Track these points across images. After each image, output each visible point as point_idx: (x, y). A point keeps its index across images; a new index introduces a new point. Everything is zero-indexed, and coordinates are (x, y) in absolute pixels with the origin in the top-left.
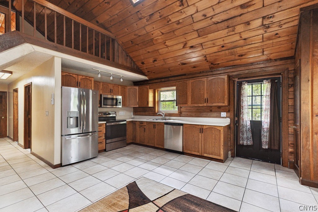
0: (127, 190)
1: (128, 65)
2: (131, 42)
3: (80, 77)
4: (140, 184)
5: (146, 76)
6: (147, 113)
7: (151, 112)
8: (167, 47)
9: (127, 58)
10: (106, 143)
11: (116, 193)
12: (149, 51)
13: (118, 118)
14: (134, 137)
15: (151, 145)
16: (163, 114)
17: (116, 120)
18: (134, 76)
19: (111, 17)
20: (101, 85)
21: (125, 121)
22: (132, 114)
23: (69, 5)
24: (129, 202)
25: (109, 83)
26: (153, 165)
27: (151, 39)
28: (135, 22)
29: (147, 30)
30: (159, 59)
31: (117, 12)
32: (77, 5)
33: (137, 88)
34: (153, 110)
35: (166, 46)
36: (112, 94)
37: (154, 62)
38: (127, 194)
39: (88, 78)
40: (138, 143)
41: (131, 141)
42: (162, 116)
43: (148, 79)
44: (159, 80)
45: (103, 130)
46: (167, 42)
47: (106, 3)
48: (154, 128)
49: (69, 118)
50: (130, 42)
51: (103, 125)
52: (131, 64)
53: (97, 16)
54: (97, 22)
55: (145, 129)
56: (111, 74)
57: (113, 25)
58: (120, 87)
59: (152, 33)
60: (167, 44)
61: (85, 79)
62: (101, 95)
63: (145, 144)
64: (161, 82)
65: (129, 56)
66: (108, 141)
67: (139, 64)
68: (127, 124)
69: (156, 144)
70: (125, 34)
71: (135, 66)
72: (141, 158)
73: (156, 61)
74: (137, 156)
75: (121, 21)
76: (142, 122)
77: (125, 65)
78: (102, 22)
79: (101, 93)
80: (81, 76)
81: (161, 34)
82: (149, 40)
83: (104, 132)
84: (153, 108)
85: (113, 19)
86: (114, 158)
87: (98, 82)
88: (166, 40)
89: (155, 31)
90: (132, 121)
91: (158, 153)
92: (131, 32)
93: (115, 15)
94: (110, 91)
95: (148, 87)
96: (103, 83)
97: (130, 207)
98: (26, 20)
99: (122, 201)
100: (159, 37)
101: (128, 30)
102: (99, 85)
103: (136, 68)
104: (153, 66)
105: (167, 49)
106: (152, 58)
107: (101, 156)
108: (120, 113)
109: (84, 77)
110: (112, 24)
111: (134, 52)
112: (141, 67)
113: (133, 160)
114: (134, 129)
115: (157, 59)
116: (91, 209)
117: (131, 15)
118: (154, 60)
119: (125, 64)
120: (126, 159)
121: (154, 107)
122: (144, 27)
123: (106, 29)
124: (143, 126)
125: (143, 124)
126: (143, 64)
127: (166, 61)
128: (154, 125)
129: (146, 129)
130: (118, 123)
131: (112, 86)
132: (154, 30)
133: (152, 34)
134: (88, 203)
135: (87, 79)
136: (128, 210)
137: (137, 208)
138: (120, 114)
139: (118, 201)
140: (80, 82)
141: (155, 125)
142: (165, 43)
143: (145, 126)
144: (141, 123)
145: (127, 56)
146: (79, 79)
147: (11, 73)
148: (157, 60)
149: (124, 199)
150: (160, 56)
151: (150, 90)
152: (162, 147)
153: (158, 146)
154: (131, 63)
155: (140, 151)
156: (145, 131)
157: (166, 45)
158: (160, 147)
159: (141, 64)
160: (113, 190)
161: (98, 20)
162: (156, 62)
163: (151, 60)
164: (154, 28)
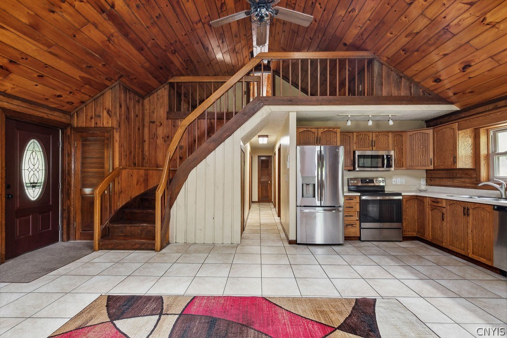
0: (354, 304)
1: (403, 93)
2: (403, 50)
3: (321, 131)
4: (382, 307)
5: (452, 103)
6: (456, 182)
7: (467, 180)
8: (493, 25)
9: (401, 82)
10: (361, 228)
11: (335, 300)
12: (446, 53)
13: (388, 190)
14: (422, 227)
15: (459, 251)
16: (500, 184)
17: (385, 192)
18: (419, 109)
19: (361, 28)
20: (355, 136)
21: (400, 194)
22: (423, 182)
23: (310, 41)
24: (345, 321)
25: (369, 132)
26: (438, 289)
27: (444, 29)
28: (402, 15)
29: (430, 17)
30: (477, 61)
31: (368, 15)
32: (318, 36)
33: (430, 131)
34: (475, 175)
35: (488, 27)
36: (374, 148)
37: (464, 72)
38: (350, 309)
39: (331, 129)
40: (430, 240)
41: (415, 234)
42: (496, 189)
43: (458, 109)
44: (491, 106)
45: (356, 205)
46: (488, 16)
47: (350, 12)
48: (464, 214)
49: (305, 186)
50: (401, 51)
51: (356, 198)
52: (411, 90)
53: (343, 37)
54: (345, 44)
55: (443, 214)
56: (370, 116)
57: (367, 38)
58: (390, 135)
59: (444, 15)
60: (488, 20)
61: (328, 132)
62: (354, 152)
63: (444, 245)
64: (496, 108)
65: (405, 77)
66: (364, 225)
67: (430, 84)
68: (404, 200)
69: (470, 251)
70: (389, 43)
71: (421, 90)
72: (418, 268)
73: (470, 66)
74: (413, 262)
75: (377, 26)
76: (436, 201)
77: (396, 95)
78: (351, 41)
79: (355, 148)
80: (323, 129)
81: (468, 6)
82: (439, 32)
83: (358, 210)
84: (471, 172)
85: (365, 30)
86: (366, 254)
87: (349, 132)
88: (486, 13)
89: (450, 8)
90: (417, 196)
91: (471, 271)
92: (399, 34)
93: (366, 21)
94: (370, 143)
95: (456, 125)
96: (358, 132)
97: (340, 328)
98: (284, 79)
99: (335, 313)
100: (465, 16)
101: (391, 34)
102: (352, 136)
103: (421, 94)
104: (464, 79)
105: (495, 30)
106: (458, 63)
107: (350, 245)
108: (394, 180)
109: (326, 129)
110: (365, 37)
111: (413, 67)
112: (436, 89)
113: (400, 268)
114: (421, 212)
115: (472, 60)
116: (295, 301)
117: (392, 7)
118: (463, 66)
119: (395, 93)
120: (386, 261)
121: (476, 169)
122: (422, 14)
123: (358, 48)
124: (438, 208)
125: (440, 205)
126: (438, 82)
127: (497, 58)
128: (464, 208)
129: (445, 216)
130: (387, 198)
131: (374, 136)
132: (447, 8)
133: (445, 17)
134: (297, 294)
135: (330, 131)
136: (336, 329)
137: (351, 335)
138: (393, 183)
139: (331, 311)
140: (320, 138)
141: (468, 209)
142: (485, 19)
143: (445, 209)
144: (433, 202)
145: (401, 77)
146: (320, 133)
147: (267, 136)
148: (473, 64)
149: (340, 313)
150: (477, 53)
151: (460, 132)
152: (489, 263)
153: (476, 257)
154: (411, 87)
155: (426, 257)
156: (443, 219)
157: (488, 24)
158: (483, 260)
159: (435, 83)
160: (335, 295)
161: (345, 42)
162: (469, 70)
163: (456, 68)
164: (444, 4)
